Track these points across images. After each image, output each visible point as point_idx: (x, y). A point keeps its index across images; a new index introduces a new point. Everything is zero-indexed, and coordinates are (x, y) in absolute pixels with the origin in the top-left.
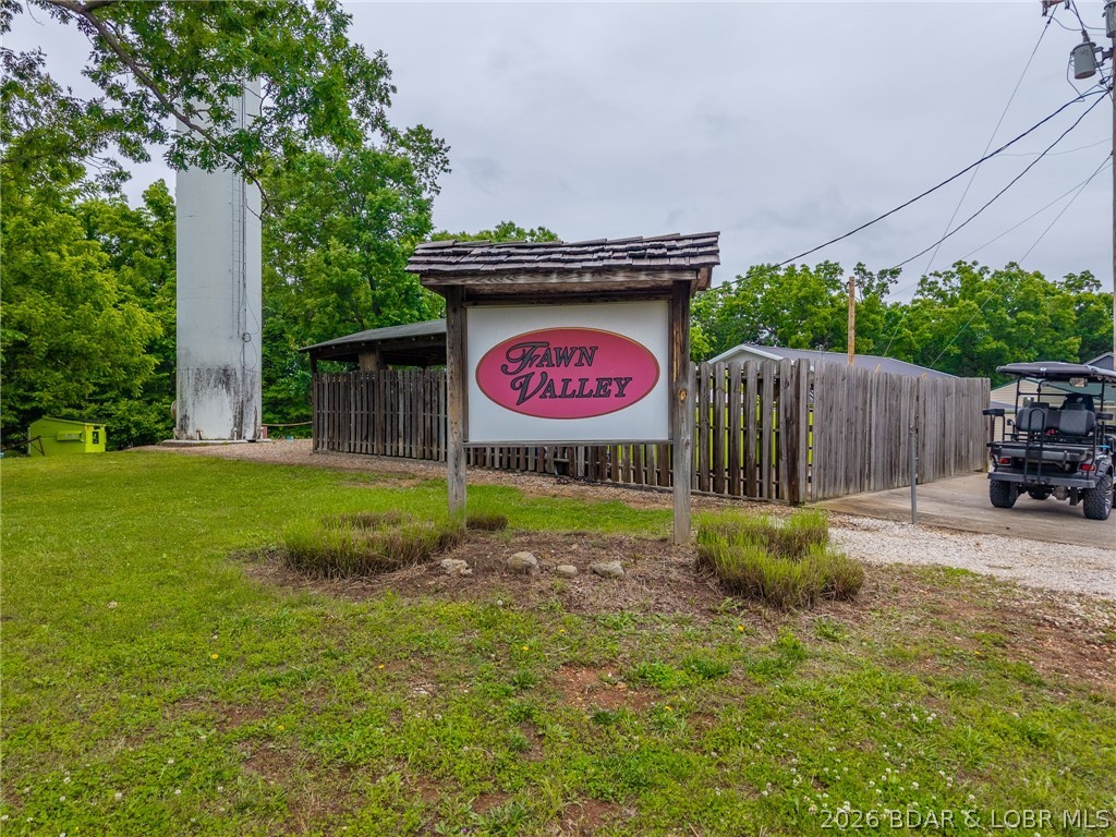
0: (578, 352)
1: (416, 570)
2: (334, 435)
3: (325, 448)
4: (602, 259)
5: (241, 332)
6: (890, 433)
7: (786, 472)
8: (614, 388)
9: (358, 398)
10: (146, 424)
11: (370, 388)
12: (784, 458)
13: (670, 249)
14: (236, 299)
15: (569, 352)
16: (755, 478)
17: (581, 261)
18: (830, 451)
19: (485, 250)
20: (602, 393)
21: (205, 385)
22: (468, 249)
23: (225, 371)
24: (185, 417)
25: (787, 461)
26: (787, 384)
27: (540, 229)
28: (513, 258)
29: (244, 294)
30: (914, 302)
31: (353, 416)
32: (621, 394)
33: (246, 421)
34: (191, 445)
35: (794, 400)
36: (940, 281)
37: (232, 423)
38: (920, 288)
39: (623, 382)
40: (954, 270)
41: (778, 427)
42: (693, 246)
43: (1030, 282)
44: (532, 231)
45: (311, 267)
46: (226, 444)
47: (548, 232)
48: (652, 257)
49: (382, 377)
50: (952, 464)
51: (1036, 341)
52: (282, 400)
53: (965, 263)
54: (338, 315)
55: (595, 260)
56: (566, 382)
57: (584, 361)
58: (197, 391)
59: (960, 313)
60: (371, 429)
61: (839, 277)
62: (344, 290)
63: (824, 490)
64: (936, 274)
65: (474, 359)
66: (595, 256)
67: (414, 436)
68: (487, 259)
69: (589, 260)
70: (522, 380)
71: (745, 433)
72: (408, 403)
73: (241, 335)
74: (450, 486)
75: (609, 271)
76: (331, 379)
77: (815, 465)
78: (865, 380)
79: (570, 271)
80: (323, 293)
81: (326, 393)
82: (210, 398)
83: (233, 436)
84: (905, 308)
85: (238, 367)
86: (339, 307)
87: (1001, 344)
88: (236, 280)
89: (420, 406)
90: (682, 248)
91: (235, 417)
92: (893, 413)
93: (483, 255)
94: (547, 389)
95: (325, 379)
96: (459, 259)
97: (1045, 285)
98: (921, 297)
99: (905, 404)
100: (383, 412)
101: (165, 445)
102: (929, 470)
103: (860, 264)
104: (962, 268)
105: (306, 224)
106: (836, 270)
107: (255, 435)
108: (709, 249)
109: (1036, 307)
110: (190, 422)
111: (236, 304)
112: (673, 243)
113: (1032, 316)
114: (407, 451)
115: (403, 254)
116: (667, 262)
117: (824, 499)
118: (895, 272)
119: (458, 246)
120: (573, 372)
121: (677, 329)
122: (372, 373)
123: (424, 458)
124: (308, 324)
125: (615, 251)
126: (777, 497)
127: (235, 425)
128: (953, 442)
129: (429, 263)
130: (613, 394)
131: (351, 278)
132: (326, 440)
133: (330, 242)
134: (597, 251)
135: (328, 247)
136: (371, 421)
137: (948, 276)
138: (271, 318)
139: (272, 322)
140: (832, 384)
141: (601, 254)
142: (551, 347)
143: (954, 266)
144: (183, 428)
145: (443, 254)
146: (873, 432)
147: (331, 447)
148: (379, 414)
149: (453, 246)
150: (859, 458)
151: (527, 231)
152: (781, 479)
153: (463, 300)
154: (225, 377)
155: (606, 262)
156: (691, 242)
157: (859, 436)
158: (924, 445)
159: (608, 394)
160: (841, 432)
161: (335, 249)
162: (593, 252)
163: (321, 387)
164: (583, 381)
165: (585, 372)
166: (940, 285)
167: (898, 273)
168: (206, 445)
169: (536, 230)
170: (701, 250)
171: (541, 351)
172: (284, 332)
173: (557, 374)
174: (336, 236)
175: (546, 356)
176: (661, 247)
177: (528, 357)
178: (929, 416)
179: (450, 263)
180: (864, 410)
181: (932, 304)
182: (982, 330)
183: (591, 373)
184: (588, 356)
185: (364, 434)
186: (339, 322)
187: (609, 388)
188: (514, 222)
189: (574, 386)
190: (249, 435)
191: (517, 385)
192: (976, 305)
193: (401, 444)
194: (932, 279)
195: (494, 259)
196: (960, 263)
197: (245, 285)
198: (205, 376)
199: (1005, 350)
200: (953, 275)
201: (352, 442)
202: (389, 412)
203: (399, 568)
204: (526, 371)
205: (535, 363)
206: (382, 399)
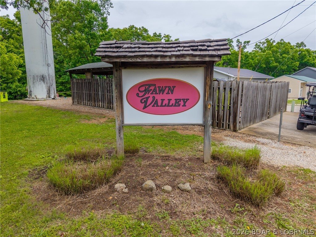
0: (167, 89)
1: (104, 188)
2: (78, 99)
3: (76, 103)
4: (179, 51)
5: (47, 63)
6: (263, 103)
7: (232, 120)
8: (182, 103)
9: (86, 87)
10: (22, 91)
11: (89, 84)
12: (232, 115)
13: (208, 46)
14: (44, 52)
15: (164, 88)
16: (221, 122)
17: (170, 51)
18: (246, 112)
19: (129, 45)
20: (177, 105)
21: (36, 81)
22: (122, 45)
23: (43, 76)
24: (31, 91)
25: (233, 116)
26: (234, 90)
27: (142, 27)
28: (141, 50)
29: (47, 50)
30: (253, 51)
31: (84, 93)
32: (184, 105)
33: (51, 92)
34: (33, 101)
35: (236, 95)
36: (261, 45)
37: (46, 93)
38: (255, 47)
39: (185, 100)
40: (265, 41)
41: (230, 104)
42: (218, 45)
43: (287, 45)
44: (140, 28)
45: (70, 40)
46: (45, 100)
47: (145, 28)
48: (201, 50)
49: (93, 81)
50: (278, 110)
51: (287, 63)
52: (65, 82)
53: (269, 39)
54: (79, 56)
55: (176, 51)
56: (163, 100)
57: (170, 92)
58: (34, 83)
59: (266, 55)
60: (90, 98)
61: (232, 44)
62: (81, 48)
63: (244, 125)
64: (260, 43)
65: (125, 90)
66: (176, 49)
67: (104, 101)
68: (130, 50)
69: (174, 51)
70: (145, 99)
71: (218, 106)
72: (102, 90)
73: (47, 65)
74: (117, 140)
75: (182, 56)
76: (77, 81)
77: (242, 118)
78: (258, 87)
79: (166, 56)
80: (74, 49)
81: (75, 85)
82: (38, 85)
83: (47, 97)
84: (250, 53)
85: (47, 75)
86: (80, 53)
87: (277, 64)
88: (44, 46)
89: (106, 91)
90: (213, 46)
91: (47, 91)
92: (264, 96)
93: (128, 48)
94: (155, 103)
95: (74, 80)
96: (118, 50)
97: (291, 46)
98: (255, 50)
99: (268, 93)
100: (94, 92)
101: (25, 100)
102: (272, 113)
103: (238, 39)
104: (268, 41)
105: (67, 26)
106: (231, 41)
107: (54, 97)
108: (225, 47)
109: (288, 53)
110: (32, 93)
111: (44, 54)
112: (208, 44)
113: (287, 56)
114: (103, 106)
115: (99, 36)
116: (208, 53)
117: (244, 128)
118: (248, 42)
119: (117, 43)
120: (166, 97)
121: (208, 79)
122: (90, 79)
123: (108, 108)
124: (70, 59)
125: (184, 47)
126: (229, 128)
127: (47, 94)
128: (279, 103)
129: (105, 52)
130: (181, 105)
131: (83, 44)
132: (76, 100)
133: (75, 32)
134: (177, 47)
135: (75, 33)
136: (90, 95)
137: (264, 43)
138: (59, 56)
139: (59, 57)
140: (248, 89)
141: (179, 48)
142: (157, 86)
143: (265, 40)
144: (31, 95)
145: (111, 48)
146: (258, 104)
147: (78, 103)
148: (93, 93)
149: (115, 44)
150: (254, 113)
151: (138, 28)
152: (230, 122)
153: (120, 66)
154: (43, 78)
155: (181, 52)
156: (216, 43)
157: (255, 106)
158: (271, 106)
159: (179, 105)
160: (250, 105)
161: (77, 34)
162: (175, 47)
163: (73, 83)
164: (169, 100)
165: (170, 96)
166: (261, 46)
167: (249, 42)
168: (38, 100)
169: (141, 27)
170: (222, 47)
171: (152, 88)
172: (64, 61)
173: (159, 97)
174: (77, 30)
175: (155, 90)
176: (204, 45)
177: (147, 90)
178: (273, 96)
179: (114, 52)
180: (256, 97)
181: (258, 51)
182: (272, 60)
183: (173, 97)
184: (171, 90)
185: (88, 99)
186: (80, 58)
187: (180, 103)
188: (134, 25)
189: (166, 102)
190: (52, 97)
191: (143, 101)
192: (271, 52)
193: (100, 103)
194: (259, 44)
195: (133, 50)
196: (267, 39)
197: (47, 47)
198: (36, 78)
199: (278, 66)
200: (265, 43)
201: (84, 102)
202: (96, 93)
203: (97, 188)
204: (147, 96)
205: (150, 93)
206: (94, 88)
